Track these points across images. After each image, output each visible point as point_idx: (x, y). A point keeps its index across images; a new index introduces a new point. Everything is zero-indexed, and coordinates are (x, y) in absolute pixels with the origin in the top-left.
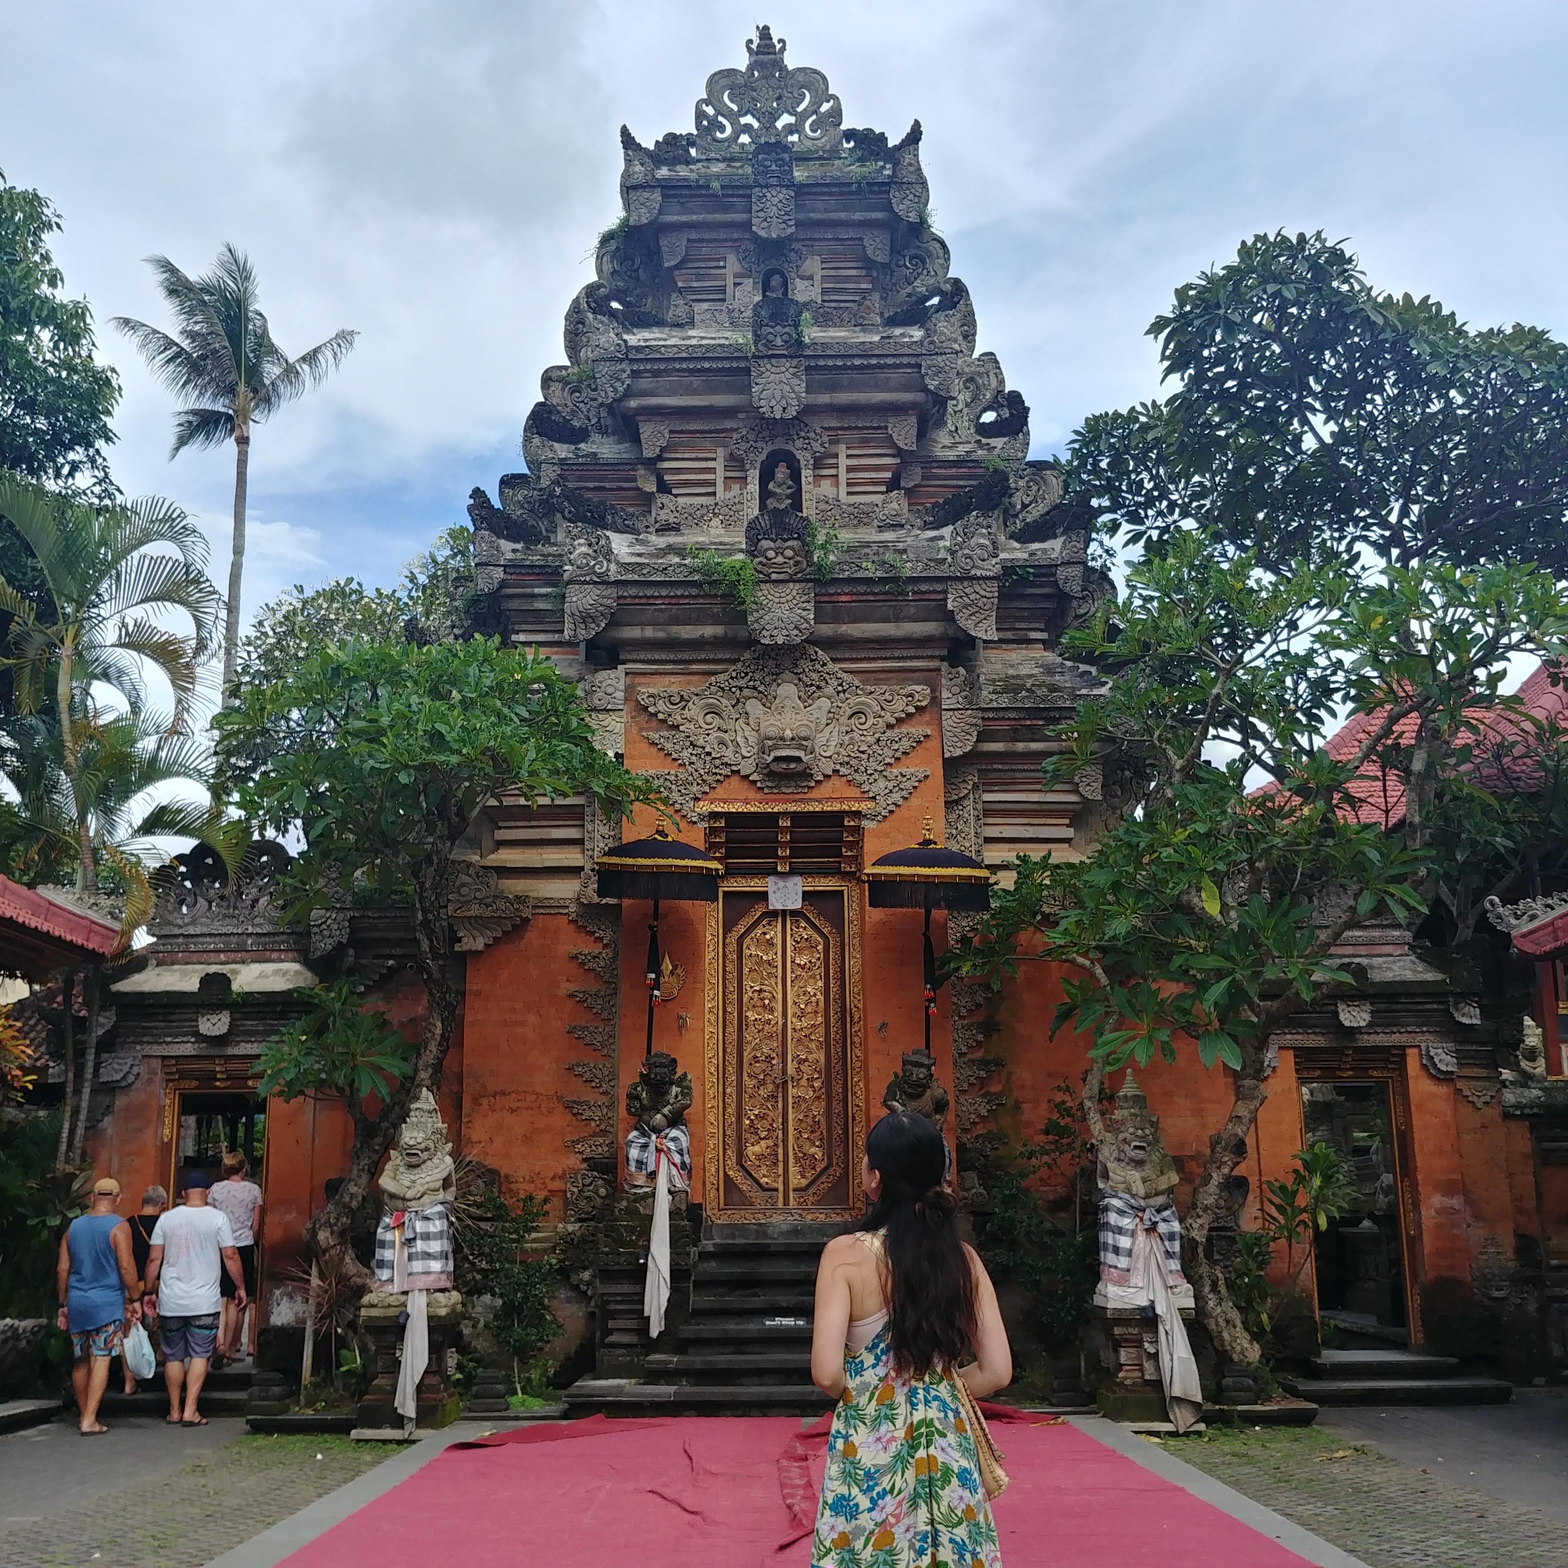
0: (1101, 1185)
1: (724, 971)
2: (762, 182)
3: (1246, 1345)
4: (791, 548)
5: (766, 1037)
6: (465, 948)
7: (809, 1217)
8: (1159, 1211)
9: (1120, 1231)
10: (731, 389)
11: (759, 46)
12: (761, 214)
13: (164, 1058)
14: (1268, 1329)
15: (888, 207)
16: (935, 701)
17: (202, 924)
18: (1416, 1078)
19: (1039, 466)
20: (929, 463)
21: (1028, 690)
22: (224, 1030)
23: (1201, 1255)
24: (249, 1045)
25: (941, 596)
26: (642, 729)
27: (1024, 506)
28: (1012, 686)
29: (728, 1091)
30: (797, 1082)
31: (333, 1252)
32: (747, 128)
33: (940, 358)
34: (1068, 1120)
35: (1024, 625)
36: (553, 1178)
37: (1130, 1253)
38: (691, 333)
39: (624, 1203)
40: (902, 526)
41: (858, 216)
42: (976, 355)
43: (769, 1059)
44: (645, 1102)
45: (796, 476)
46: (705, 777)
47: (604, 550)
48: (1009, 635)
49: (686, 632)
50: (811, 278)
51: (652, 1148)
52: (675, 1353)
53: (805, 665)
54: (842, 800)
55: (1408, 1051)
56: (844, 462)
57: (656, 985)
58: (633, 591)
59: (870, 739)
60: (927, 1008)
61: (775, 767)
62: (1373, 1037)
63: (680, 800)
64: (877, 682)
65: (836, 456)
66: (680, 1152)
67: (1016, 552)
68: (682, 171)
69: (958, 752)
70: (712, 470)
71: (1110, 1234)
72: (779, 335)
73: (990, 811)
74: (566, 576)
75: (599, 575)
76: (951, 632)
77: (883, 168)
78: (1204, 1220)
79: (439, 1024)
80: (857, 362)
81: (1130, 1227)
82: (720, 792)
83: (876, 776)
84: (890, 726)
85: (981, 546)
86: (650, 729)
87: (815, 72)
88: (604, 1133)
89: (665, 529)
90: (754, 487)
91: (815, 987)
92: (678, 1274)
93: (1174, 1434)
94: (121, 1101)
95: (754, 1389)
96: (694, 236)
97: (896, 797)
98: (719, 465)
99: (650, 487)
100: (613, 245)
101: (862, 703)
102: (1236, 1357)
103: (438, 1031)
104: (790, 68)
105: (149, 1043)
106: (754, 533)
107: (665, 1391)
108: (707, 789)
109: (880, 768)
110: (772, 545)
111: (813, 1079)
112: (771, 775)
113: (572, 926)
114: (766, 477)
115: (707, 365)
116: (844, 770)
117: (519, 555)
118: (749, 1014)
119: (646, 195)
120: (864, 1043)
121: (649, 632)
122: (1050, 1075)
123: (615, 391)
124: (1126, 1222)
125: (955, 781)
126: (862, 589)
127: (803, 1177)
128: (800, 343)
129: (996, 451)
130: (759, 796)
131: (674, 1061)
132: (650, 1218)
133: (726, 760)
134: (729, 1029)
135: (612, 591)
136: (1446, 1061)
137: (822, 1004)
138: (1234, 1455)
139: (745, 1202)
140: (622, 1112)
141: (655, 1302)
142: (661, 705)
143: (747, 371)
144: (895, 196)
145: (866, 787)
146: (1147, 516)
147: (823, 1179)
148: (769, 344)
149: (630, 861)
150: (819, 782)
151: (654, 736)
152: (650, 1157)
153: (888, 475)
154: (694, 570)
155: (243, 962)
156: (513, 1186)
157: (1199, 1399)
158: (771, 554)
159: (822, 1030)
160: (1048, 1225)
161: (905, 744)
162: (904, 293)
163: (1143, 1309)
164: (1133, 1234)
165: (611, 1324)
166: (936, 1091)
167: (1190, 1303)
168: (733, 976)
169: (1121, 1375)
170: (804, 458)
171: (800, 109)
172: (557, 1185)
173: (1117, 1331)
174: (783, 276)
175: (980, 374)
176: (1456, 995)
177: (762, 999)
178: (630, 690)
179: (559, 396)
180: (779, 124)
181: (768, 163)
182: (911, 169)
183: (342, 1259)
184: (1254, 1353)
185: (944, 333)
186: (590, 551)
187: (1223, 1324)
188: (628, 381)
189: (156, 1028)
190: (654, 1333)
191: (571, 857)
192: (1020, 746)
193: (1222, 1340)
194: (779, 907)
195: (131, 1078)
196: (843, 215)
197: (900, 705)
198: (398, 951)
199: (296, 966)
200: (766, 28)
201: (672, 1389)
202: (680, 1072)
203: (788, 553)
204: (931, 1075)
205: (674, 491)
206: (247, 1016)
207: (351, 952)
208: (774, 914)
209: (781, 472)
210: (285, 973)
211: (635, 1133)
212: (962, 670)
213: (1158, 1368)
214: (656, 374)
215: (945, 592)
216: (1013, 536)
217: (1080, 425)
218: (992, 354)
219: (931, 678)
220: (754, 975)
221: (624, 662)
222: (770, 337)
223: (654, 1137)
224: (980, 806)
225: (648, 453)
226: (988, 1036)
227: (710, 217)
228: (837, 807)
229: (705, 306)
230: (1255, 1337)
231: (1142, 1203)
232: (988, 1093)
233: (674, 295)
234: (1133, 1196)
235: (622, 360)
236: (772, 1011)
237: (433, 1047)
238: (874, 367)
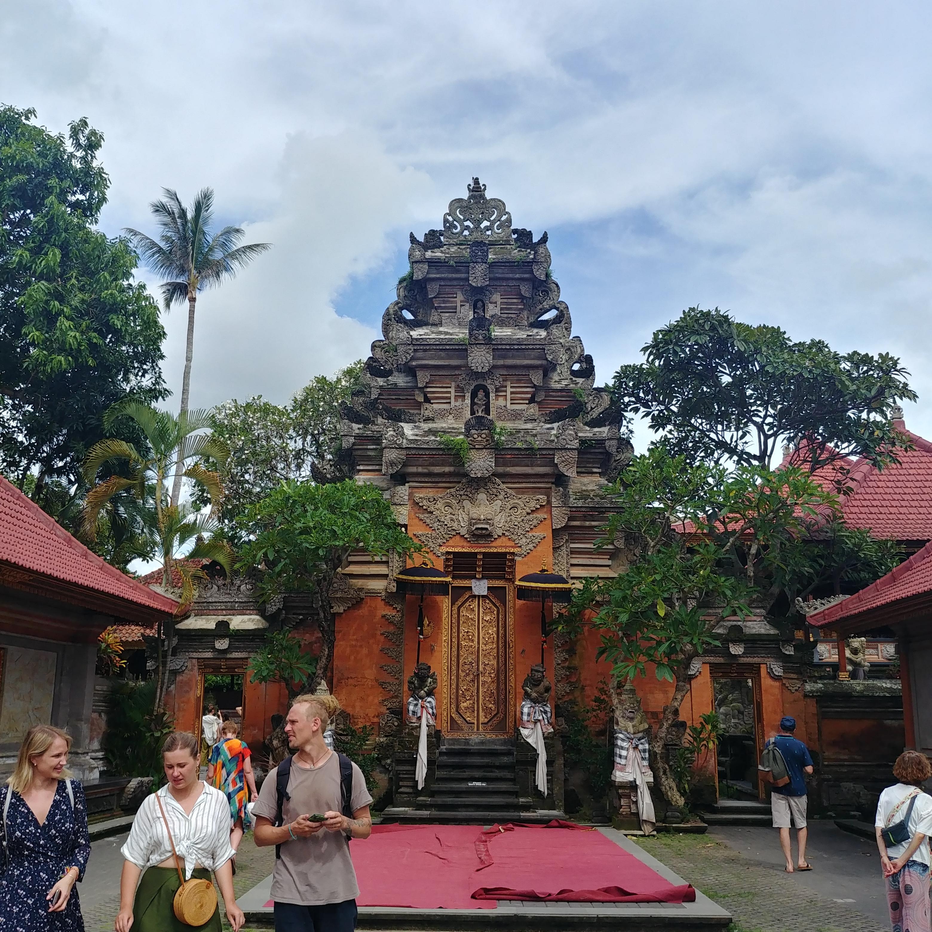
0: (615, 728)
1: (451, 622)
2: (475, 261)
3: (678, 797)
4: (485, 434)
5: (470, 653)
6: (335, 611)
7: (488, 736)
8: (639, 740)
9: (622, 748)
10: (459, 358)
11: (473, 188)
12: (473, 275)
13: (198, 658)
14: (688, 791)
15: (532, 272)
16: (549, 502)
17: (216, 597)
18: (765, 678)
19: (599, 390)
20: (548, 390)
21: (591, 499)
22: (226, 647)
23: (659, 758)
24: (236, 653)
25: (552, 456)
26: (416, 513)
27: (592, 409)
28: (583, 495)
29: (453, 678)
30: (484, 674)
31: (279, 749)
32: (467, 228)
33: (553, 346)
34: (604, 696)
35: (590, 465)
36: (374, 717)
37: (626, 758)
38: (441, 329)
39: (407, 730)
40: (535, 420)
41: (517, 276)
42: (571, 338)
43: (471, 663)
44: (416, 685)
45: (487, 395)
46: (444, 535)
47: (401, 433)
48: (583, 470)
49: (437, 470)
50: (496, 303)
51: (419, 706)
52: (430, 797)
53: (490, 485)
54: (506, 547)
55: (761, 666)
56: (509, 390)
57: (421, 632)
58: (413, 452)
59: (520, 520)
60: (543, 645)
61: (476, 532)
62: (745, 659)
63: (433, 546)
64: (523, 493)
65: (506, 387)
66: (432, 708)
67: (587, 433)
68: (438, 254)
69: (559, 527)
70: (449, 392)
71: (618, 750)
72: (480, 334)
73: (573, 552)
74: (383, 445)
75: (398, 445)
76: (556, 472)
77: (530, 253)
78: (661, 743)
79: (327, 650)
80: (516, 347)
81: (627, 746)
82: (451, 542)
83: (522, 536)
84: (528, 514)
85: (570, 435)
86: (420, 513)
87: (500, 201)
88: (397, 697)
89: (428, 420)
90: (468, 401)
91: (492, 630)
92: (430, 762)
93: (642, 836)
94: (179, 678)
95: (464, 813)
96: (442, 283)
97: (531, 546)
98: (452, 390)
99: (421, 399)
100: (404, 284)
101: (516, 503)
102: (673, 804)
103: (326, 653)
104: (488, 198)
105: (192, 652)
106: (468, 426)
107: (425, 813)
108: (445, 541)
109: (523, 533)
110: (476, 432)
111: (491, 673)
112: (474, 535)
113: (383, 602)
114: (474, 395)
115: (448, 347)
116: (507, 534)
117: (361, 431)
118: (462, 643)
119: (421, 265)
120: (515, 658)
121: (420, 470)
122: (598, 674)
123: (407, 358)
124: (625, 744)
125: (558, 538)
126: (516, 452)
127: (486, 718)
128: (490, 338)
129: (579, 385)
130: (468, 545)
131: (430, 667)
132: (418, 737)
133: (454, 528)
134: (453, 649)
135: (404, 452)
136: (778, 670)
137: (495, 639)
138: (665, 844)
139: (460, 729)
140: (406, 688)
141: (420, 774)
142: (425, 502)
143: (466, 350)
144: (535, 268)
145: (517, 542)
146: (652, 405)
147: (495, 719)
148: (476, 339)
149: (411, 578)
150: (495, 539)
151: (421, 516)
152: (418, 709)
153: (529, 396)
154: (440, 443)
155: (234, 615)
156: (356, 720)
157: (654, 821)
158: (476, 436)
159: (495, 651)
160: (594, 743)
161: (535, 522)
162: (538, 308)
163: (631, 782)
164: (628, 750)
165: (401, 783)
166: (545, 683)
167: (652, 780)
168: (455, 625)
169: (621, 810)
170: (491, 388)
171: (492, 219)
172: (376, 720)
173: (620, 791)
174: (483, 302)
175: (572, 346)
176: (782, 641)
177: (468, 636)
178: (411, 495)
179: (379, 354)
180: (482, 226)
181: (477, 251)
182: (543, 255)
183: (283, 753)
184: (681, 802)
185: (555, 334)
186: (395, 434)
187: (668, 788)
188: (412, 354)
189: (195, 645)
190: (420, 788)
191: (382, 570)
192: (587, 523)
193: (668, 796)
194: (477, 594)
195: (184, 668)
196: (511, 276)
197: (533, 504)
198: (304, 612)
199: (258, 617)
200: (477, 179)
201: (428, 812)
202: (432, 672)
203: (484, 436)
204: (544, 676)
205: (432, 401)
206: (237, 640)
207: (284, 612)
208: (475, 596)
209: (481, 394)
210: (253, 620)
211: (412, 699)
212: (561, 489)
213: (637, 807)
214: (425, 350)
215: (554, 455)
216: (586, 424)
217: (619, 369)
218: (578, 337)
219: (547, 493)
220: (465, 625)
221: (408, 482)
222: (477, 335)
223: (420, 701)
224: (569, 550)
225: (420, 385)
226: (570, 656)
227: (450, 276)
228: (504, 550)
229: (447, 315)
230: (682, 795)
231: (632, 736)
232: (570, 682)
233: (433, 311)
234: (628, 733)
235: (409, 344)
236: (473, 641)
237: (324, 660)
238: (524, 349)
